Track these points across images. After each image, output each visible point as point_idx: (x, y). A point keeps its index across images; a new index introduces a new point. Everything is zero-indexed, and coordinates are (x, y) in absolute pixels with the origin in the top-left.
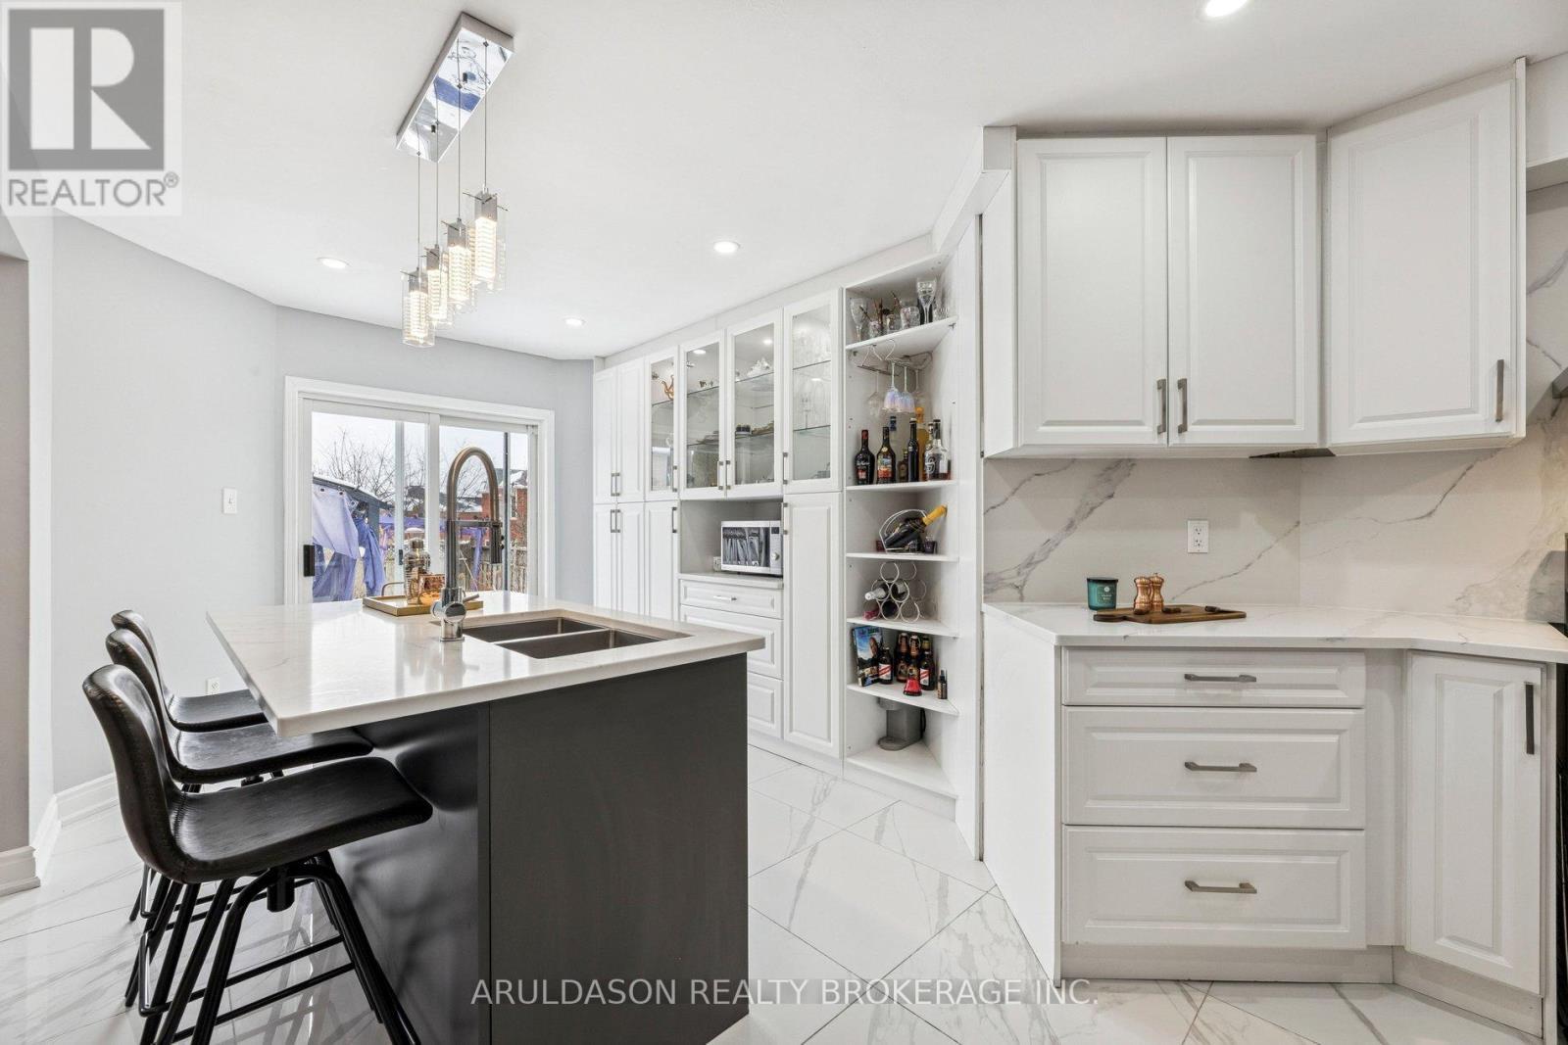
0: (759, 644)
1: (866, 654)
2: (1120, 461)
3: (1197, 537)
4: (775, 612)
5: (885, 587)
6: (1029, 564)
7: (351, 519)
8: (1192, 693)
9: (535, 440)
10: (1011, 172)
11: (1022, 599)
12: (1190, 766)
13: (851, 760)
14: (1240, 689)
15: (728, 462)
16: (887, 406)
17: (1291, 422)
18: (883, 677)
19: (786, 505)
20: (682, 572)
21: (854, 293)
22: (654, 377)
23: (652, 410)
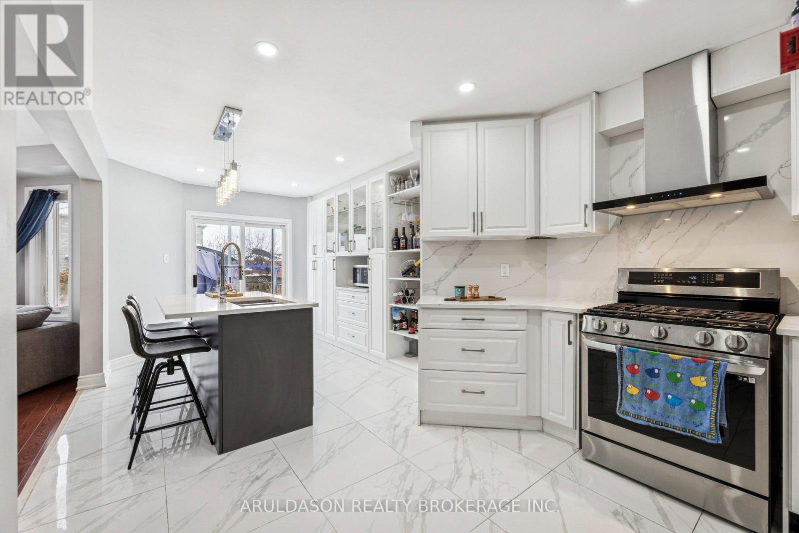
0: (317, 305)
1: (397, 318)
2: (475, 241)
3: (505, 271)
4: (366, 302)
5: (403, 292)
6: (439, 281)
7: (218, 265)
8: (465, 325)
9: (285, 231)
10: (421, 137)
11: (437, 294)
12: (463, 350)
13: (390, 360)
14: (482, 324)
15: (351, 241)
16: (403, 219)
17: (525, 227)
18: (404, 327)
19: (370, 259)
20: (337, 286)
21: (391, 174)
22: (328, 205)
23: (327, 219)
